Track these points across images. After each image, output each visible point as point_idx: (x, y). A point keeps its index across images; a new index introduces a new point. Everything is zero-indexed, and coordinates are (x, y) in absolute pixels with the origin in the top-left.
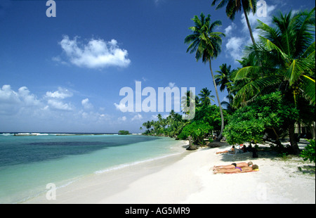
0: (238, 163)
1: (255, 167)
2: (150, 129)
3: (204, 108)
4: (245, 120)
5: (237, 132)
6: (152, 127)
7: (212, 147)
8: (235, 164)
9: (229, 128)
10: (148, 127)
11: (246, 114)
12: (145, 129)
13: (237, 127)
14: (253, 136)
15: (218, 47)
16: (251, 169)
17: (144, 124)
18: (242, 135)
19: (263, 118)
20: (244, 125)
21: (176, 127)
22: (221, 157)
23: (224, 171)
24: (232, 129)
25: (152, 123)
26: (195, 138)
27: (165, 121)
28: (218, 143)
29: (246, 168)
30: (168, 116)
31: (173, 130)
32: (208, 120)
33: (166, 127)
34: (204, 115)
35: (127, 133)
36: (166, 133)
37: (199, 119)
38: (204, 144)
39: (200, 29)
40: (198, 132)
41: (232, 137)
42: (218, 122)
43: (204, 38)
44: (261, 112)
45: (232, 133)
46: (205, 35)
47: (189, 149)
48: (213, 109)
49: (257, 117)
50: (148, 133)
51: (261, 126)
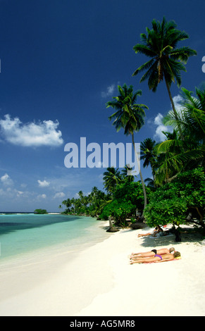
0: (159, 249)
1: (177, 255)
2: (70, 208)
3: (126, 184)
4: (167, 198)
5: (158, 212)
6: (73, 205)
7: (134, 228)
8: (155, 251)
9: (150, 208)
10: (68, 205)
11: (168, 192)
12: (65, 208)
13: (158, 206)
14: (175, 216)
15: (141, 119)
16: (172, 257)
17: (64, 202)
18: (164, 216)
19: (185, 196)
20: (165, 205)
21: (98, 206)
22: (142, 241)
23: (142, 259)
24: (153, 209)
25: (73, 201)
26: (117, 218)
27: (86, 198)
28: (140, 224)
29: (166, 256)
30: (90, 193)
31: (94, 209)
32: (130, 199)
33: (88, 205)
34: (126, 192)
35: (44, 212)
36: (88, 212)
37: (121, 197)
38: (126, 225)
39: (123, 100)
40: (119, 212)
41: (153, 218)
42: (141, 200)
43: (127, 110)
44: (183, 190)
45: (153, 213)
46: (128, 106)
47: (109, 230)
48: (136, 186)
49: (179, 196)
50: (67, 212)
51: (184, 205)
